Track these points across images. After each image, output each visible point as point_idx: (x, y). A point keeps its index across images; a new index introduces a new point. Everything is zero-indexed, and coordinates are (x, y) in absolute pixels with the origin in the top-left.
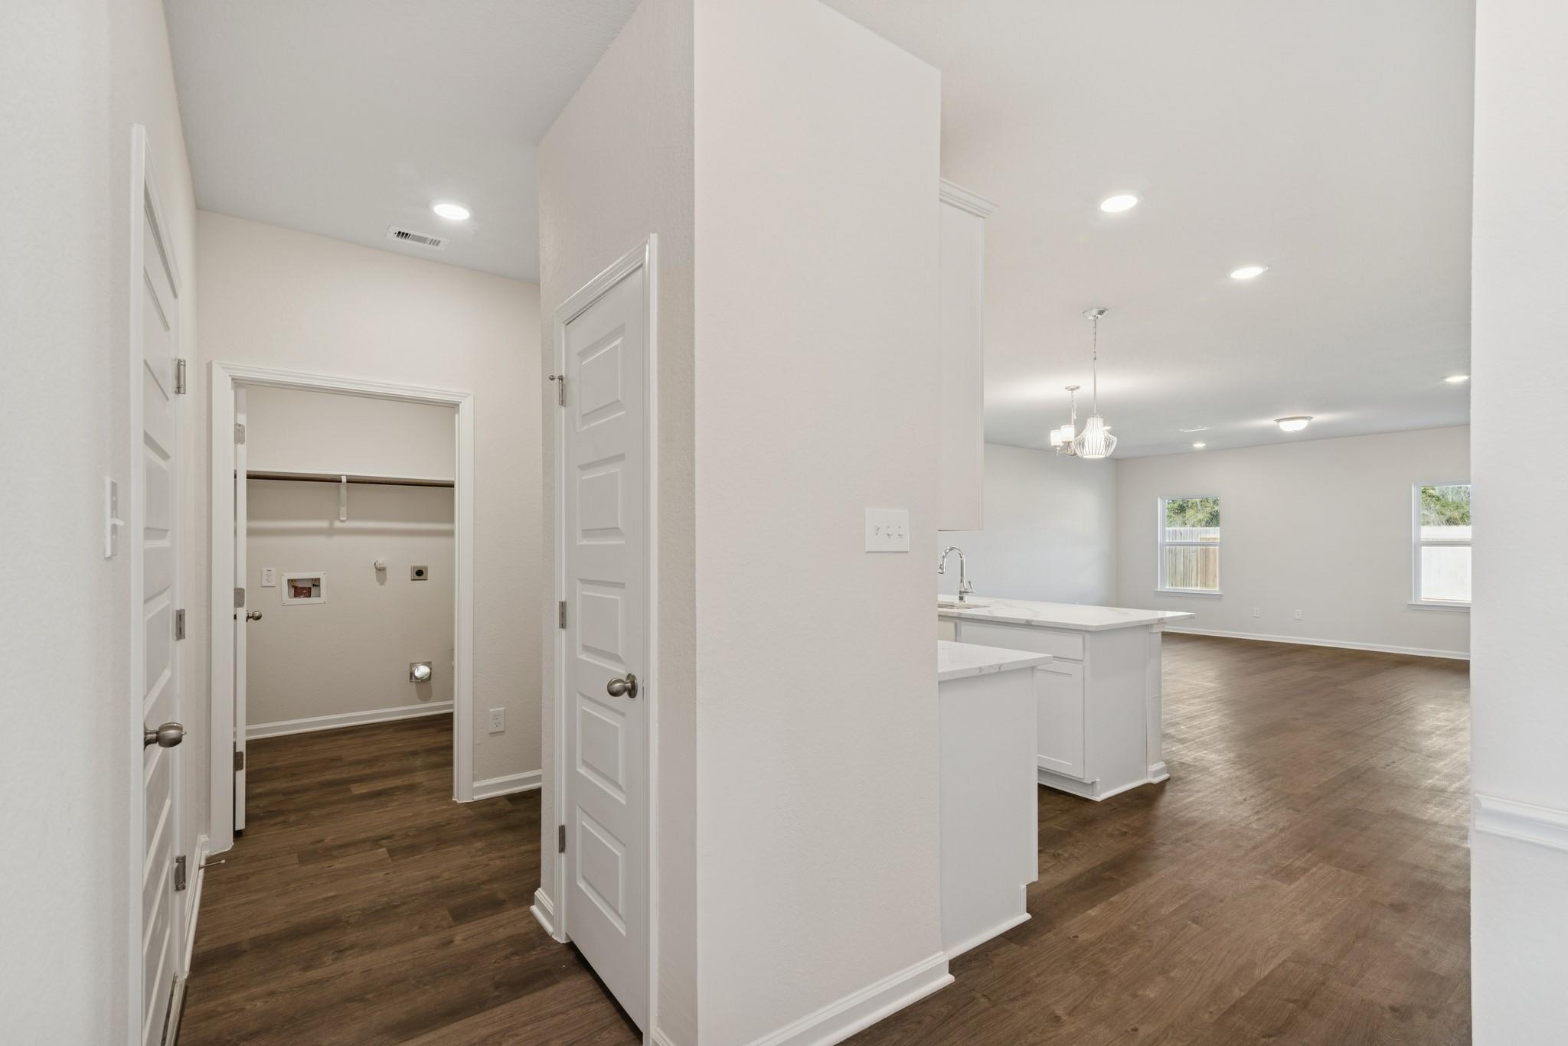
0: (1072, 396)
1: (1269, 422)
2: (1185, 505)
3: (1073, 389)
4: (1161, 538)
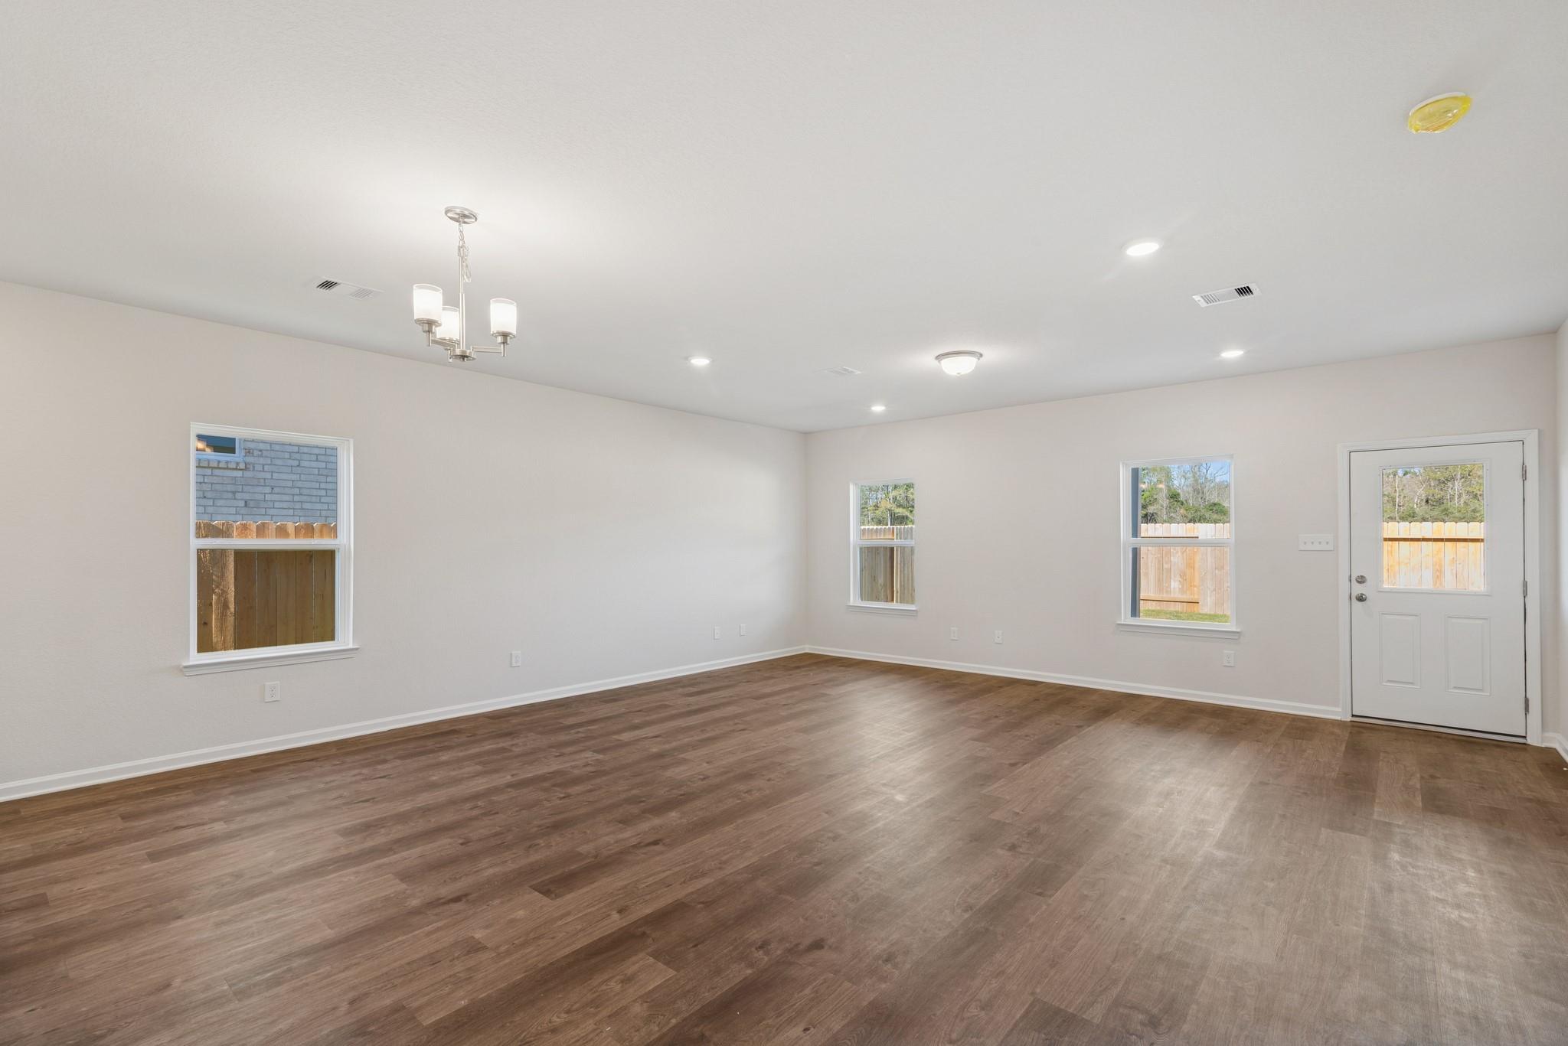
1: (922, 360)
3: (461, 217)
4: (853, 537)
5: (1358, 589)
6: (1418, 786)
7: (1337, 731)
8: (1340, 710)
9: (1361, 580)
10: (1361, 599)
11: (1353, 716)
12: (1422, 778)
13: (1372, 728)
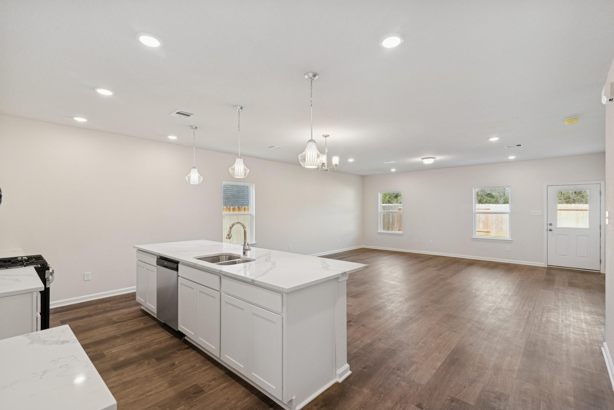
0: (326, 141)
1: (418, 159)
2: (398, 195)
3: (326, 137)
4: (380, 210)
5: (550, 227)
6: (567, 281)
7: (543, 269)
8: (543, 264)
9: (551, 225)
10: (551, 230)
11: (548, 265)
12: (568, 280)
13: (554, 269)
